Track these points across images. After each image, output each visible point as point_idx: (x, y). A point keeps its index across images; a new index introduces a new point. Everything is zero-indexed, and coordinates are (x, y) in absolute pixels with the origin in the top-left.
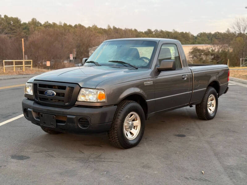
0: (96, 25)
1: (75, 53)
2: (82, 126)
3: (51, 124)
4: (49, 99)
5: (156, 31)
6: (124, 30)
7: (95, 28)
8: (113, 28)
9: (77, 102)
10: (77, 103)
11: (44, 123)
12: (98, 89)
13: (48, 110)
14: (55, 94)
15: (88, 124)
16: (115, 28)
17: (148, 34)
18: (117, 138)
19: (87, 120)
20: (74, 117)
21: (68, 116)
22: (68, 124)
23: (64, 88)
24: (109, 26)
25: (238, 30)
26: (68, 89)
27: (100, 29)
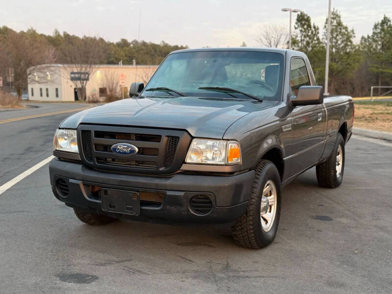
0: (34, 29)
1: (13, 75)
2: (196, 210)
3: (127, 208)
4: (108, 159)
5: (135, 42)
6: (83, 40)
7: (33, 34)
8: (64, 34)
9: (183, 165)
10: (184, 167)
11: (111, 206)
12: (228, 140)
13: (122, 181)
14: (137, 150)
15: (210, 207)
16: (67, 36)
17: (123, 47)
18: (252, 229)
19: (208, 198)
20: (182, 194)
21: (169, 193)
22: (168, 207)
23: (157, 138)
24: (56, 32)
25: (268, 44)
26: (164, 140)
27: (42, 35)
